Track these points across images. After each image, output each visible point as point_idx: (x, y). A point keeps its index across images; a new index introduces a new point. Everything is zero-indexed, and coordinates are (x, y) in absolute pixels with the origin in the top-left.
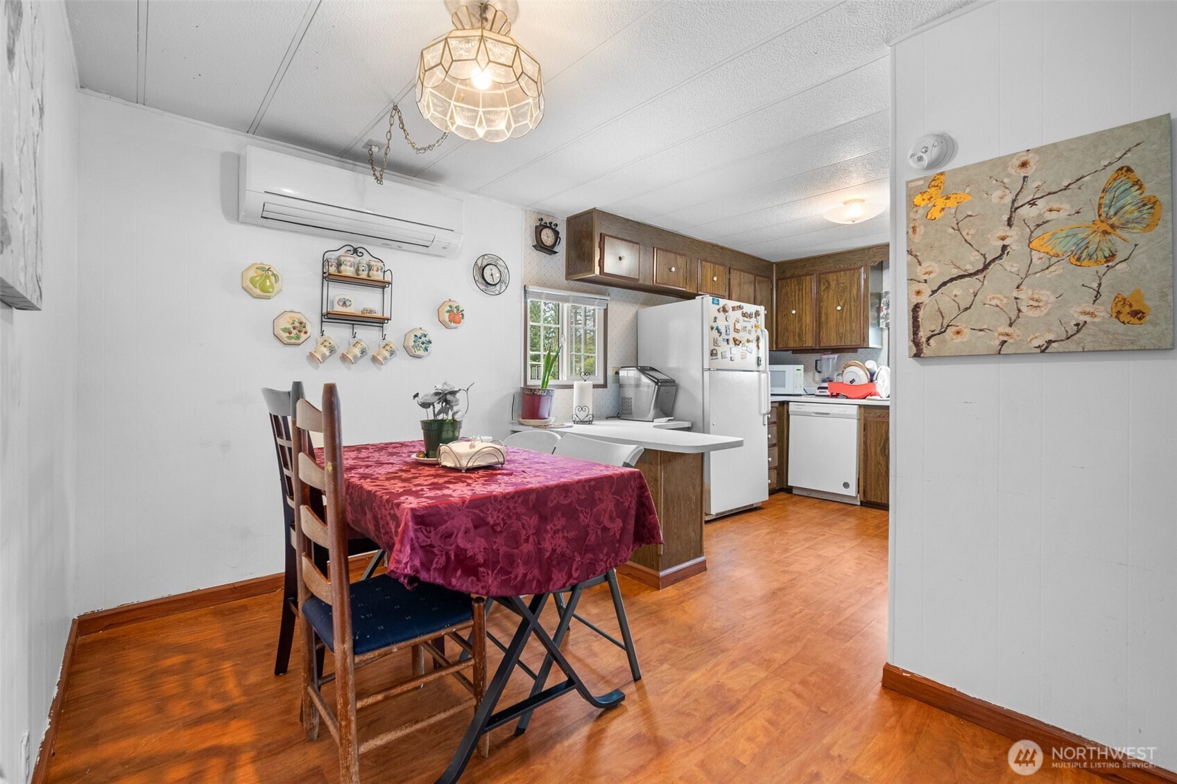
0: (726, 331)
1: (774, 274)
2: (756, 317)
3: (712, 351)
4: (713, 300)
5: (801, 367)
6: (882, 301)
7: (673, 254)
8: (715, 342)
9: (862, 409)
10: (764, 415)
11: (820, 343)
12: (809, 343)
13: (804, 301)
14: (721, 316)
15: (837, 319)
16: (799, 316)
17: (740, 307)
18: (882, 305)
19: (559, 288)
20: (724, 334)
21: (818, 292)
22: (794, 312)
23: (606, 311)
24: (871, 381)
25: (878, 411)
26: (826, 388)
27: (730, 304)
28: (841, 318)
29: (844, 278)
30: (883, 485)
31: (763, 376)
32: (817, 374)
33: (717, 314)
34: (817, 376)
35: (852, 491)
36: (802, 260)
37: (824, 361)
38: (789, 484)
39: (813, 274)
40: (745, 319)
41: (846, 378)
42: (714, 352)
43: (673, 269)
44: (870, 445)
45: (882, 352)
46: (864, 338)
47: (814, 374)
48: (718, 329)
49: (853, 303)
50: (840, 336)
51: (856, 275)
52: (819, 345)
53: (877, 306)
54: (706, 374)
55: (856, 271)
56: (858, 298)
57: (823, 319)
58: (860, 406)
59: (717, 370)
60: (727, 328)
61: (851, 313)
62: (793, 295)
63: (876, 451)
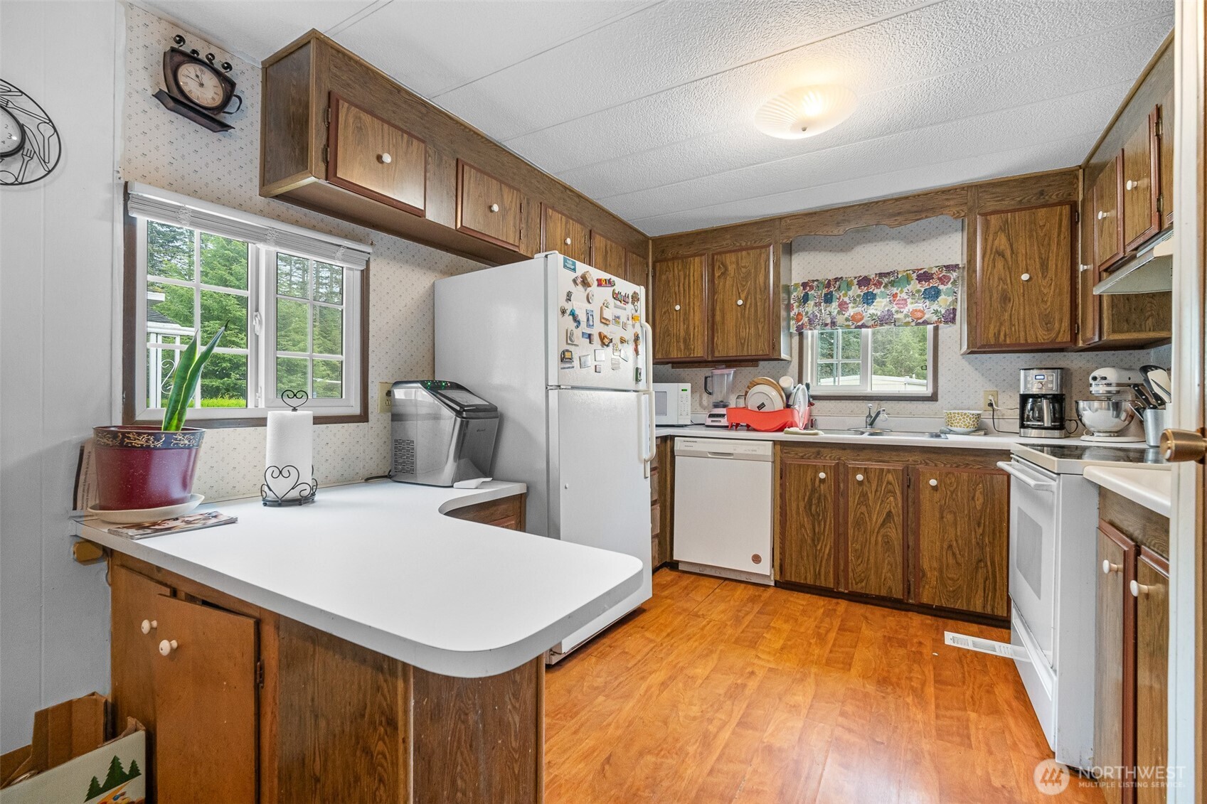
0: (588, 320)
1: (650, 254)
2: (633, 303)
3: (564, 352)
4: (565, 261)
5: (688, 386)
6: (793, 297)
7: (494, 181)
8: (569, 338)
9: (778, 447)
10: (645, 461)
11: (713, 352)
12: (699, 352)
13: (692, 292)
14: (579, 292)
15: (737, 318)
16: (685, 314)
17: (610, 283)
18: (792, 302)
19: (240, 207)
20: (583, 324)
21: (712, 281)
22: (678, 308)
23: (365, 275)
24: (788, 406)
25: (800, 450)
26: (723, 416)
27: (595, 274)
28: (743, 316)
29: (746, 259)
30: (808, 556)
31: (644, 398)
32: (705, 396)
33: (572, 287)
34: (706, 399)
35: (765, 568)
36: (688, 235)
37: (715, 378)
38: (674, 559)
39: (704, 254)
40: (618, 303)
41: (753, 403)
42: (568, 355)
43: (496, 208)
44: (790, 500)
45: (791, 367)
46: (774, 344)
47: (701, 396)
48: (573, 314)
49: (758, 296)
50: (741, 342)
51: (764, 256)
52: (713, 356)
53: (786, 302)
54: (553, 394)
55: (763, 250)
56: (765, 289)
57: (718, 318)
58: (775, 442)
59: (573, 388)
60: (589, 315)
61: (756, 311)
62: (677, 283)
63: (798, 508)
